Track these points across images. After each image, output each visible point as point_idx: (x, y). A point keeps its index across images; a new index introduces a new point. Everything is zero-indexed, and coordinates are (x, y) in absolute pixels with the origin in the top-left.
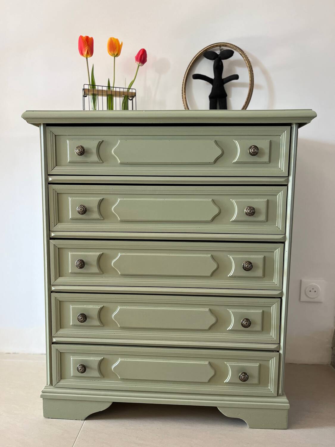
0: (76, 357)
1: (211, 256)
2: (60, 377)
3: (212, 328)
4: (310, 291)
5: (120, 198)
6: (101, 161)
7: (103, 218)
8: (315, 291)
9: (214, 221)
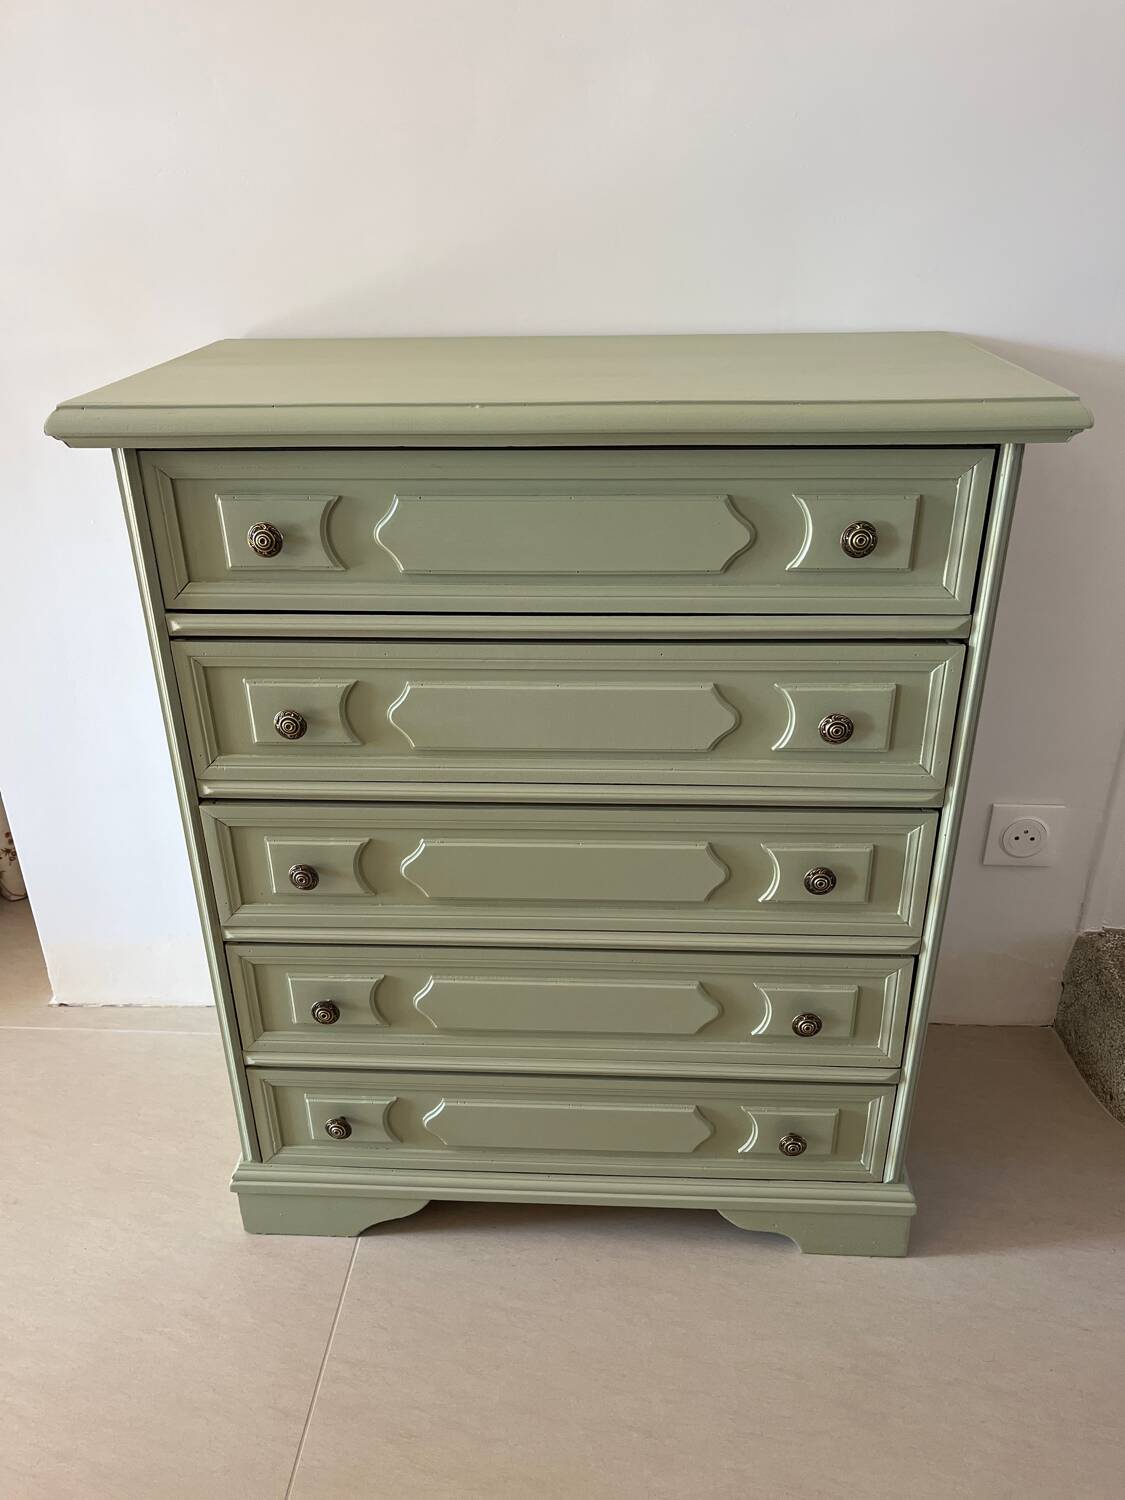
0: (318, 1096)
1: (707, 849)
2: (280, 1142)
3: (705, 1030)
4: (1017, 838)
5: (413, 680)
6: (338, 563)
7: (361, 740)
8: (1032, 839)
9: (716, 749)
